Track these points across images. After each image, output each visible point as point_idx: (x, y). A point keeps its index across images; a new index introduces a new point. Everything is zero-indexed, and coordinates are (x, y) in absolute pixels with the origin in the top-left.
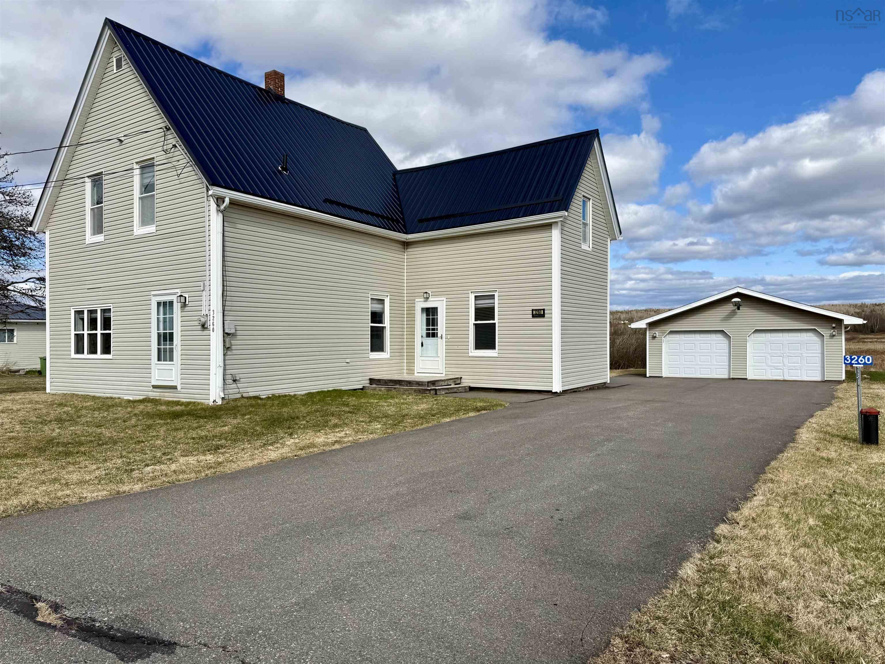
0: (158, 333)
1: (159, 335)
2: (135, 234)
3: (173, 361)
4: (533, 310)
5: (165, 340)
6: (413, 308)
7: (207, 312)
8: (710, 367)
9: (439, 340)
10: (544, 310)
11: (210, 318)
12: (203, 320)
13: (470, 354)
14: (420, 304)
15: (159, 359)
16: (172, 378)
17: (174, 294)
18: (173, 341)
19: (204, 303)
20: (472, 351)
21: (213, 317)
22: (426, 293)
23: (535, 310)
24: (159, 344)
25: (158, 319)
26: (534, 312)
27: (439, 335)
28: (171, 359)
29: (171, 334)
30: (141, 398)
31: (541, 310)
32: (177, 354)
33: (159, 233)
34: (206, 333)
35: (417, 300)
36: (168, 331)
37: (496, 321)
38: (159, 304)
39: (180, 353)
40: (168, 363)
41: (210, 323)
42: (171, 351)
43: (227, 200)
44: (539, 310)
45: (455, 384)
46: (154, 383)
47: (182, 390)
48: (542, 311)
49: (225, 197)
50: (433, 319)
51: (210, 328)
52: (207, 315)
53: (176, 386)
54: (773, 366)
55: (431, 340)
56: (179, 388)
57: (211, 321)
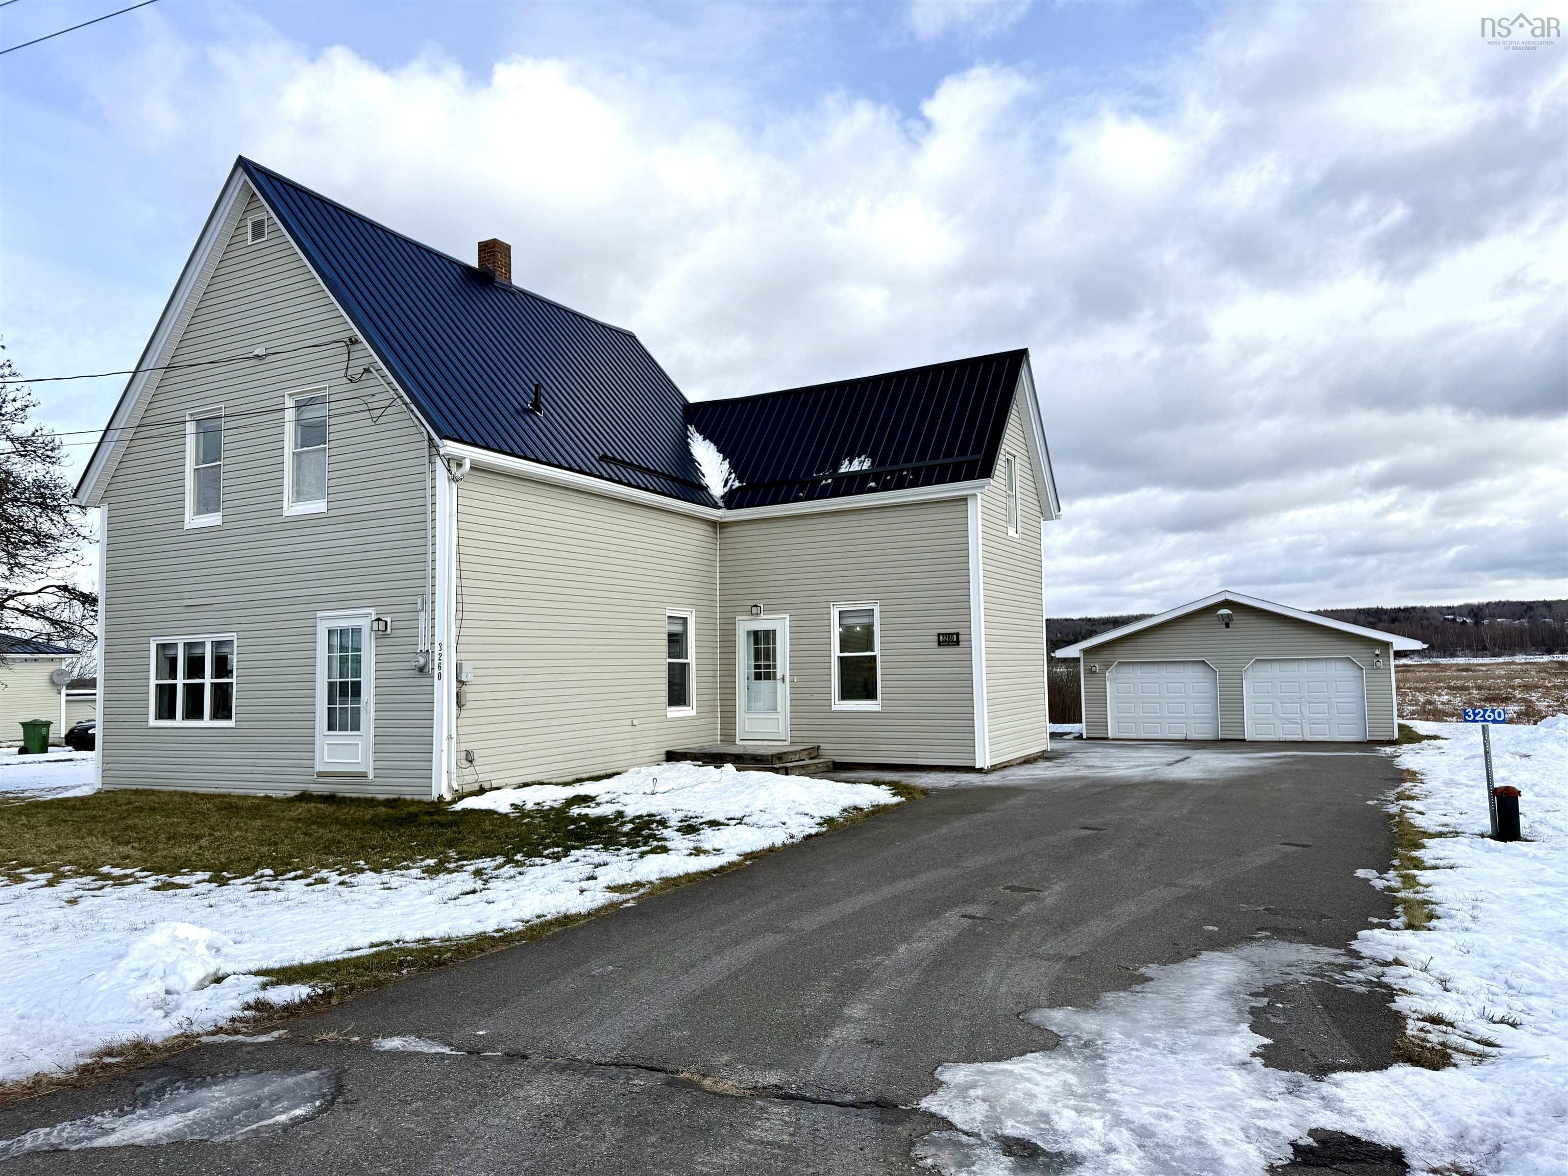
0: (330, 683)
1: (331, 685)
2: (285, 514)
3: (359, 730)
4: (939, 635)
5: (344, 694)
6: (731, 632)
7: (428, 647)
8: (1185, 721)
9: (779, 683)
10: (958, 634)
11: (433, 656)
12: (422, 661)
13: (834, 708)
14: (745, 625)
15: (331, 727)
16: (358, 759)
17: (366, 616)
18: (359, 696)
19: (421, 631)
20: (837, 702)
21: (440, 655)
22: (756, 606)
23: (943, 634)
24: (331, 700)
25: (330, 659)
26: (941, 638)
27: (779, 676)
28: (356, 727)
29: (357, 686)
30: (292, 794)
31: (953, 634)
32: (368, 718)
33: (332, 513)
34: (427, 681)
35: (738, 618)
36: (349, 680)
37: (877, 652)
38: (330, 632)
39: (372, 715)
40: (349, 733)
41: (433, 665)
42: (356, 712)
43: (467, 465)
44: (949, 634)
45: (811, 759)
46: (319, 768)
47: (377, 779)
48: (955, 636)
49: (464, 458)
50: (767, 650)
51: (433, 673)
52: (427, 651)
53: (366, 773)
54: (1286, 719)
55: (764, 684)
56: (371, 776)
57: (437, 662)
